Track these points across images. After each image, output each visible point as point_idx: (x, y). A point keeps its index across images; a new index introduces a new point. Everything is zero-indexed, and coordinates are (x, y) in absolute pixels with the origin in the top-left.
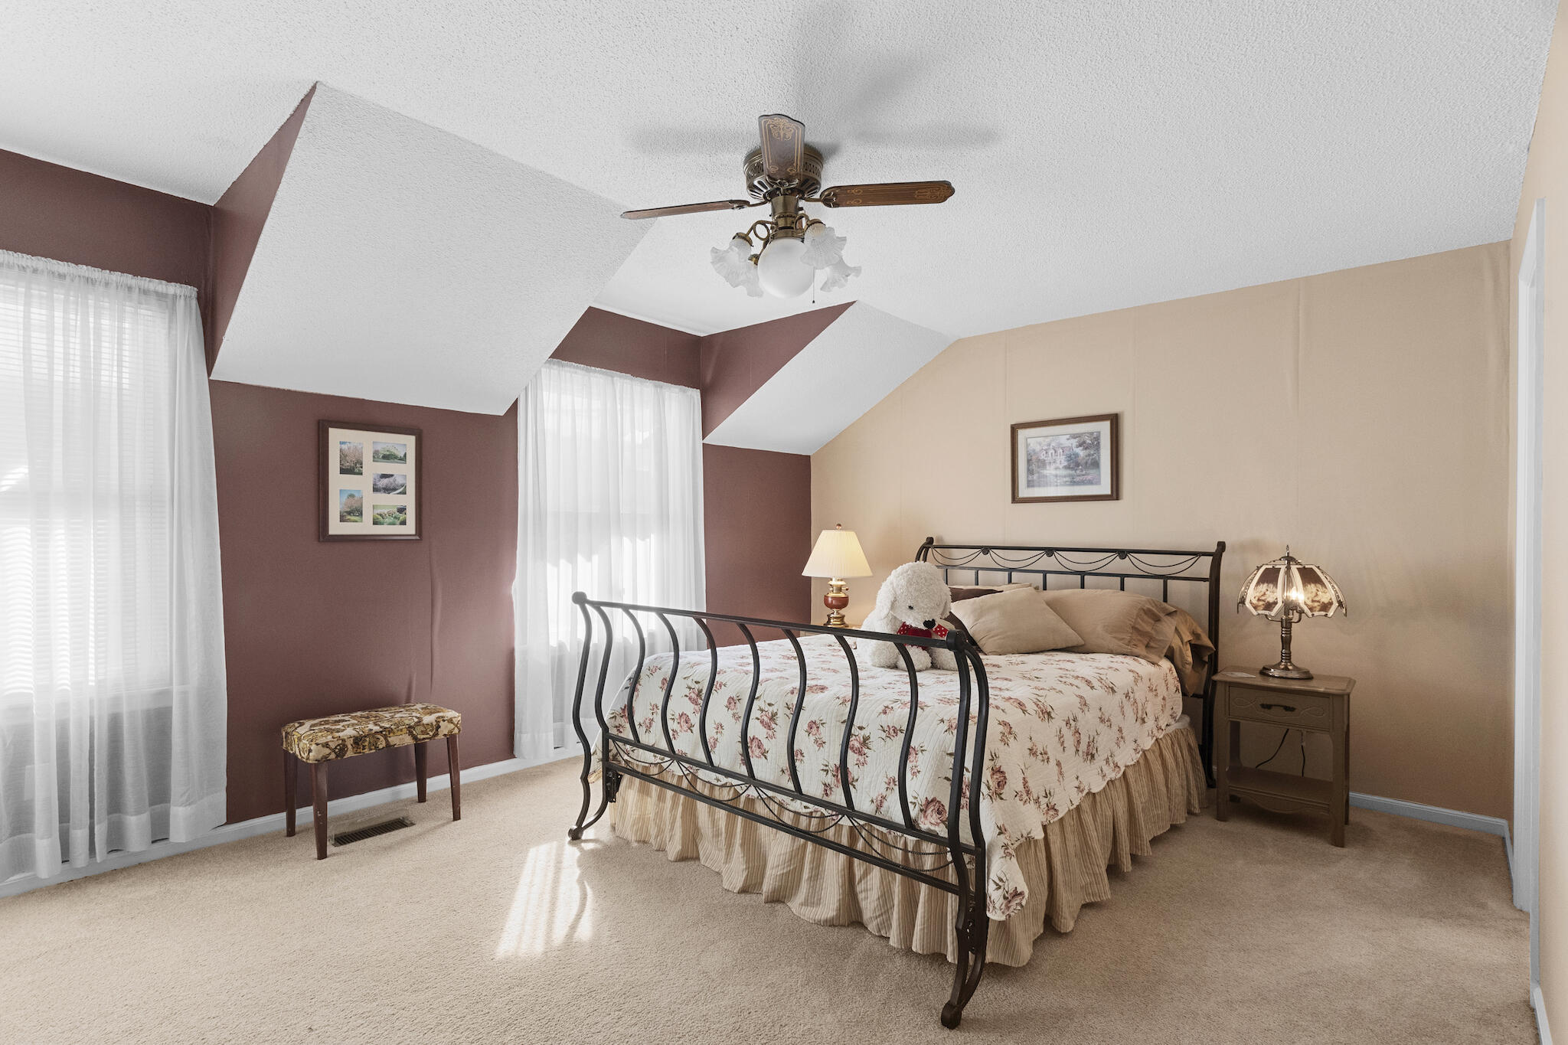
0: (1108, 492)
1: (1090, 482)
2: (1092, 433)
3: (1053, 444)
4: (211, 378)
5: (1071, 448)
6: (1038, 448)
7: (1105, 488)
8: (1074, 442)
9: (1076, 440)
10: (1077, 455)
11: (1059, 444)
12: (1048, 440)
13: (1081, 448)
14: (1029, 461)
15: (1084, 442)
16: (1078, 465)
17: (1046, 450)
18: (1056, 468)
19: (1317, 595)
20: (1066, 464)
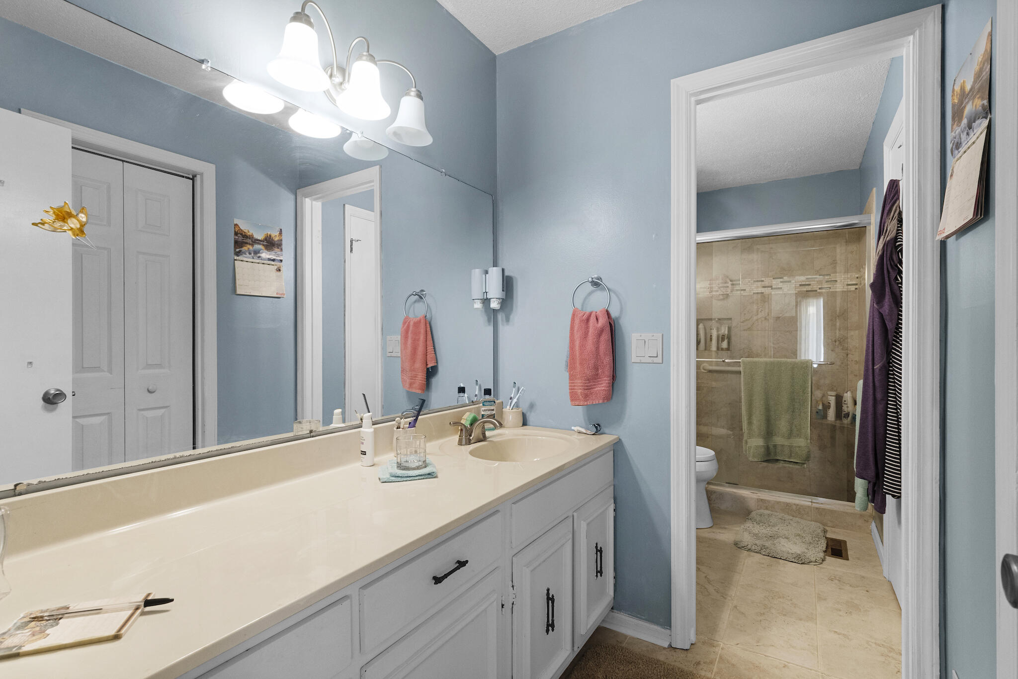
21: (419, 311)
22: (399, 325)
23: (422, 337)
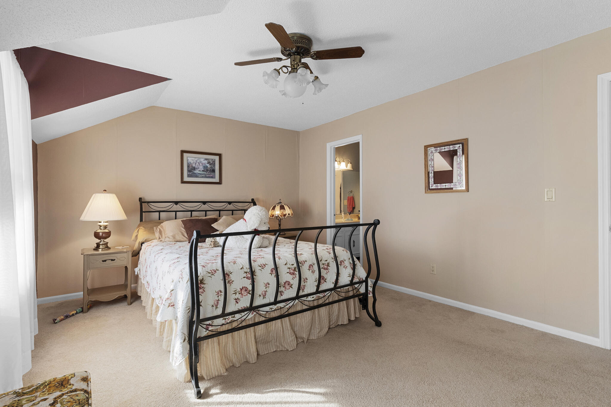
0: (218, 181)
1: (212, 177)
2: (212, 159)
3: (198, 161)
5: (205, 164)
6: (192, 162)
7: (217, 180)
8: (206, 162)
9: (207, 161)
10: (207, 167)
11: (201, 162)
12: (196, 159)
13: (209, 164)
14: (188, 166)
15: (210, 162)
16: (207, 170)
17: (195, 163)
18: (200, 171)
19: (283, 212)
20: (203, 169)
21: (351, 195)
22: (347, 198)
23: (352, 200)
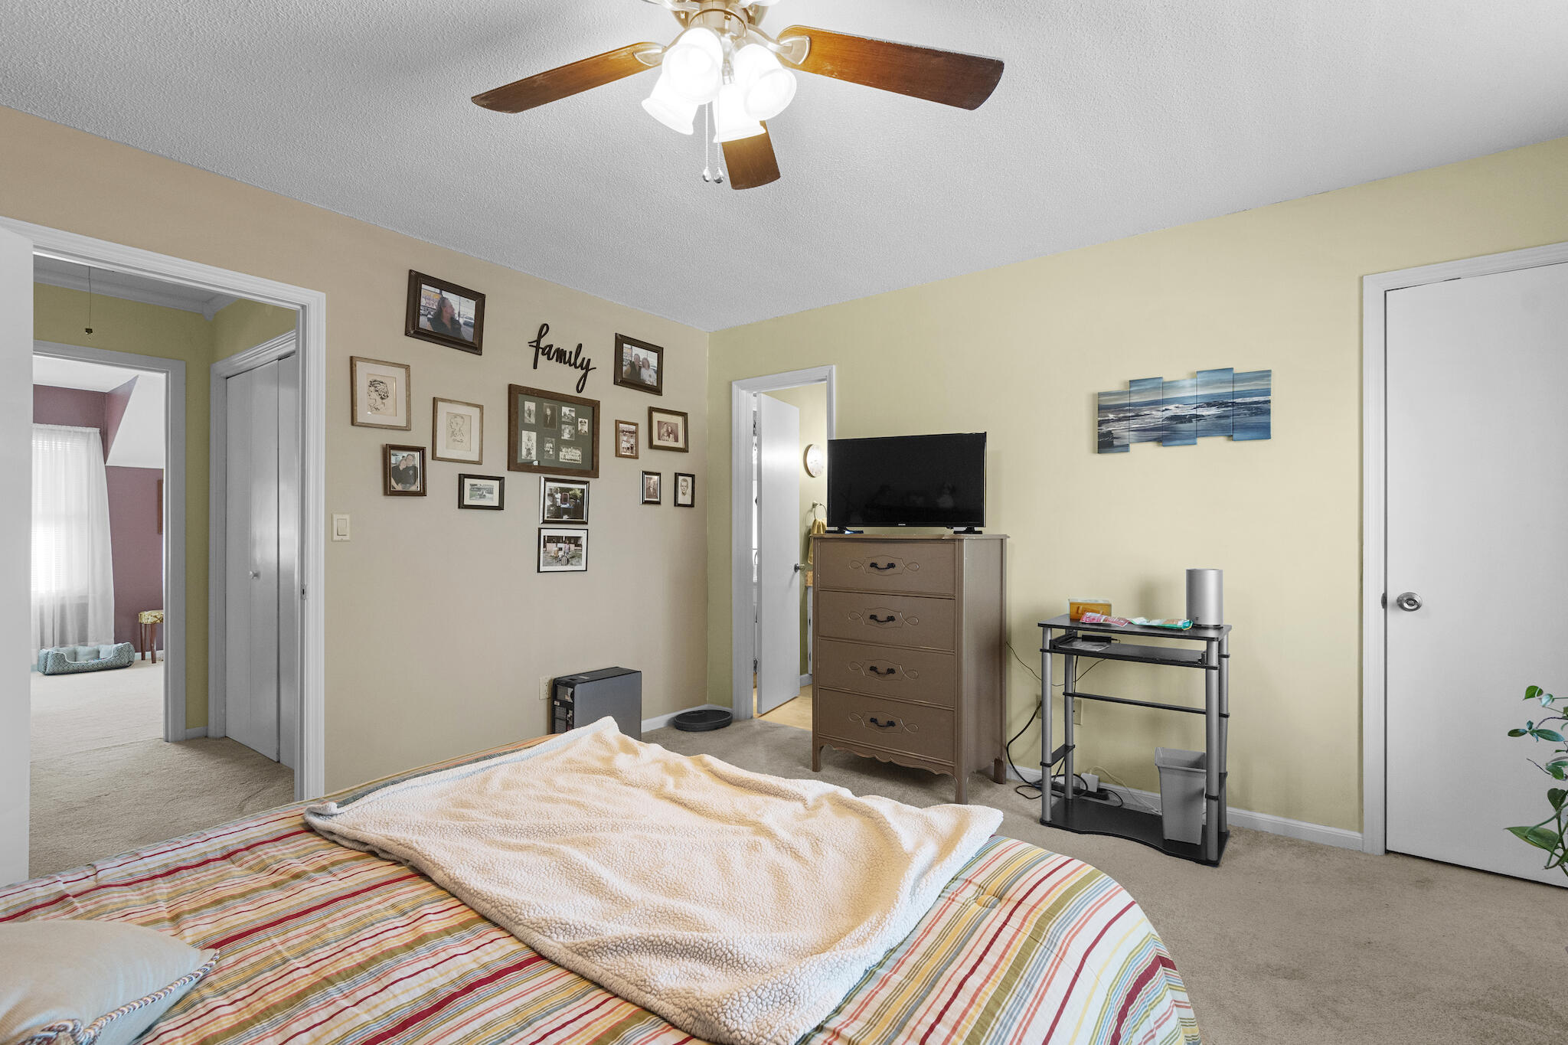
4: (107, 465)
